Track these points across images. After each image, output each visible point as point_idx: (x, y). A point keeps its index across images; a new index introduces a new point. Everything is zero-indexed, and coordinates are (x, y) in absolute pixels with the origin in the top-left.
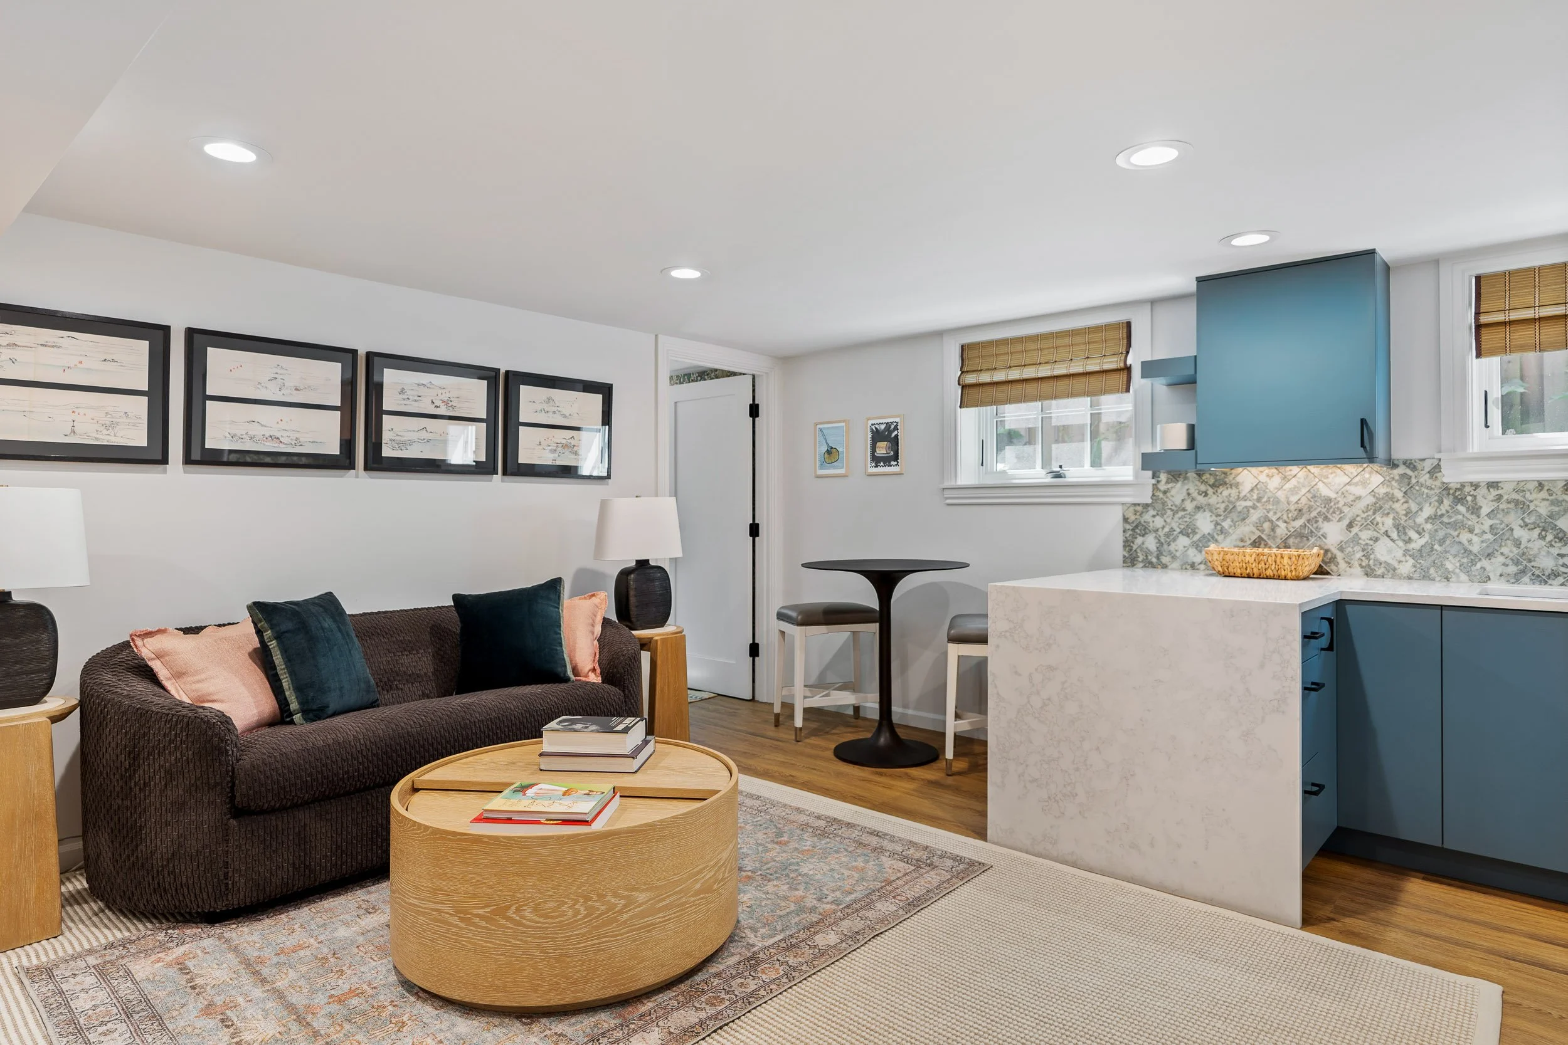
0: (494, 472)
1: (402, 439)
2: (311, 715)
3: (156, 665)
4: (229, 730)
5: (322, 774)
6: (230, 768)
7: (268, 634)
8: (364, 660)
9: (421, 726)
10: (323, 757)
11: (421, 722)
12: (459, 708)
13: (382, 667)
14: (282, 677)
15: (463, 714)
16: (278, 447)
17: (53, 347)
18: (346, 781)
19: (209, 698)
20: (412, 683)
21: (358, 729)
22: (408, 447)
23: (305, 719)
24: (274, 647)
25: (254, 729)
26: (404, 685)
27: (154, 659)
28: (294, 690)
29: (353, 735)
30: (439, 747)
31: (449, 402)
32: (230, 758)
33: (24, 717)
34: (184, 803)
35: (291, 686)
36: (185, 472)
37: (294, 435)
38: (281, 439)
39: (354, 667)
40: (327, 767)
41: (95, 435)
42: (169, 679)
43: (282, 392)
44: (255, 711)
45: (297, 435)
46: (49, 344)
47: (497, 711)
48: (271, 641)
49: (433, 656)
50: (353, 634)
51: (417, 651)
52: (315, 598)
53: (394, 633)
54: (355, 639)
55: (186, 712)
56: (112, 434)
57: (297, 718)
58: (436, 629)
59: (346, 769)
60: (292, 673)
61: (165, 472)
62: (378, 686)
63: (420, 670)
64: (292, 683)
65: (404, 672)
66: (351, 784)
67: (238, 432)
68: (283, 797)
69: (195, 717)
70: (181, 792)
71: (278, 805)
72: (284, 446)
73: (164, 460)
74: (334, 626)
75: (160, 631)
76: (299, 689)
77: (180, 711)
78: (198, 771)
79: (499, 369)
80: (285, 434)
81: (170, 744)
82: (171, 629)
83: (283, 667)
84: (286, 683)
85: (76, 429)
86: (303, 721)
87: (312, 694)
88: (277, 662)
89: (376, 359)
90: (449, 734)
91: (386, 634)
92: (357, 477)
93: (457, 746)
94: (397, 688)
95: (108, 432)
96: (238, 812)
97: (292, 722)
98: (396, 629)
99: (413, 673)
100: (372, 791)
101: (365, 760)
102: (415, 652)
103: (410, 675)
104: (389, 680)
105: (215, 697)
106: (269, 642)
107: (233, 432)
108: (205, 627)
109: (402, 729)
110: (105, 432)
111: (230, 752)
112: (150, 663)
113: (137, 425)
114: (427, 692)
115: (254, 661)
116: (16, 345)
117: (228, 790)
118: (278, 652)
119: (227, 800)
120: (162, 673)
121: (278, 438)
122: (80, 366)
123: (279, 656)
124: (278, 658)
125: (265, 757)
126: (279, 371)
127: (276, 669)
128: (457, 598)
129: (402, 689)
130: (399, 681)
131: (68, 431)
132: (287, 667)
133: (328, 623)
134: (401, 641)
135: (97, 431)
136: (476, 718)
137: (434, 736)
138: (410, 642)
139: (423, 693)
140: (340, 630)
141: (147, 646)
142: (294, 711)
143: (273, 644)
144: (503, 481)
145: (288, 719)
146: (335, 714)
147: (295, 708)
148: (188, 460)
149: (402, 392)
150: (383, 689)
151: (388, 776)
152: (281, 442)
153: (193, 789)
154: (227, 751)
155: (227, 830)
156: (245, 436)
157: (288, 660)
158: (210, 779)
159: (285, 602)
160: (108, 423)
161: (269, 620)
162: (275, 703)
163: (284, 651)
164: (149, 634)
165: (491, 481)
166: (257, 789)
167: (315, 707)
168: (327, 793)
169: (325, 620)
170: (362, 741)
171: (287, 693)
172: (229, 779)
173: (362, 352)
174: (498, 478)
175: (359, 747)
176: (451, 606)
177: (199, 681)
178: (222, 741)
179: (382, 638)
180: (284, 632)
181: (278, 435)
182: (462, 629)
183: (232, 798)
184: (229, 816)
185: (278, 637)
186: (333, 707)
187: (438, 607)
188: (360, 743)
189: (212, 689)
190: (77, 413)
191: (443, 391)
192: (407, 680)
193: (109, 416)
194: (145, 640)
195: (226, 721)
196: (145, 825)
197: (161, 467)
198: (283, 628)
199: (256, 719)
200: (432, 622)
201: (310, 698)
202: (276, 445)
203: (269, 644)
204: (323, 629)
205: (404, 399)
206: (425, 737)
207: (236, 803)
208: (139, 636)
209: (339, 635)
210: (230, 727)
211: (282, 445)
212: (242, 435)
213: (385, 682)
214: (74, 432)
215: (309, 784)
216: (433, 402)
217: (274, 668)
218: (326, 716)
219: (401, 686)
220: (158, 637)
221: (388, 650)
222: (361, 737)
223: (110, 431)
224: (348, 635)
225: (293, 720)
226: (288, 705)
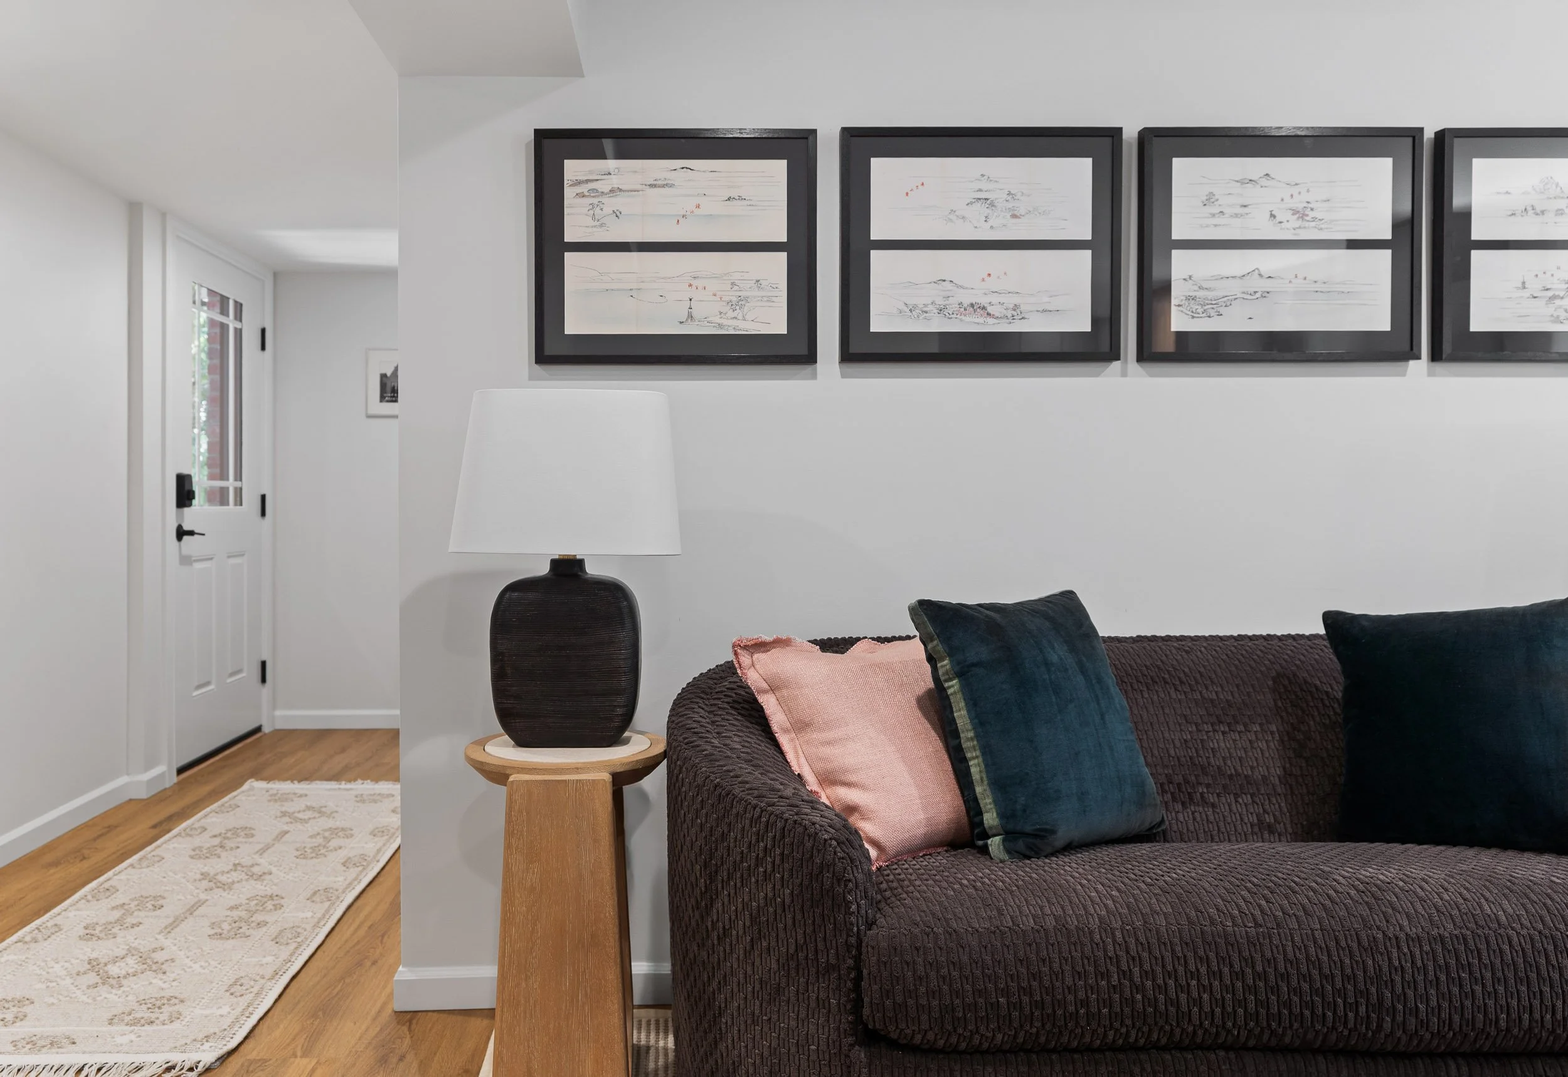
0: (1412, 353)
1: (1210, 295)
2: (1021, 845)
3: (769, 703)
4: (852, 861)
5: (1031, 996)
6: (853, 940)
7: (945, 664)
8: (1132, 737)
9: (1257, 925)
10: (1033, 957)
11: (1257, 913)
12: (1353, 892)
13: (1172, 752)
14: (968, 755)
15: (1366, 912)
16: (985, 323)
17: (663, 186)
18: (1083, 1023)
19: (843, 778)
20: (1236, 796)
21: (1109, 902)
22: (1222, 310)
23: (1008, 851)
24: (955, 693)
25: (921, 850)
26: (1218, 795)
27: (765, 692)
28: (989, 784)
29: (1100, 918)
30: (1306, 986)
31: (1308, 212)
32: (853, 919)
33: (577, 769)
34: (778, 990)
35: (984, 776)
36: (843, 376)
37: (1011, 300)
38: (990, 309)
39: (1111, 749)
40: (1040, 982)
41: (718, 320)
42: (786, 731)
43: (991, 222)
44: (921, 816)
45: (1016, 300)
46: (659, 182)
47: (1458, 920)
48: (950, 680)
49: (1282, 741)
50: (1111, 681)
51: (1245, 725)
52: (1040, 600)
53: (1197, 683)
54: (1114, 690)
55: (781, 808)
56: (740, 317)
57: (995, 844)
58: (1286, 682)
59: (1081, 995)
60: (987, 751)
61: (814, 376)
62: (1164, 792)
63: (1252, 768)
64: (987, 772)
65: (1219, 768)
66: (1094, 1032)
67: (920, 302)
68: (950, 1028)
69: (795, 822)
70: (774, 966)
71: (941, 1043)
72: (995, 321)
73: (810, 358)
74: (1070, 661)
75: (779, 643)
76: (999, 785)
77: (773, 805)
78: (800, 932)
79: (1421, 130)
80: (995, 299)
81: (757, 866)
82: (799, 640)
83: (971, 734)
84: (976, 769)
85: (695, 313)
86: (1004, 856)
87: (1022, 800)
88: (960, 723)
89: (1157, 141)
90: (1329, 956)
91: (1182, 682)
92: (1124, 374)
93: (1351, 994)
94: (1204, 801)
95: (735, 314)
96: (870, 1037)
97: (984, 851)
98: (1201, 675)
99: (1238, 774)
100: (1143, 1057)
101: (1127, 983)
102: (1241, 728)
103: (1231, 777)
104: (1187, 782)
105: (852, 778)
106: (946, 681)
107: (911, 302)
108: (858, 639)
109: (1212, 922)
110: (731, 314)
111: (854, 907)
112: (762, 699)
113: (774, 299)
114: (1269, 819)
115: (926, 715)
116: (620, 190)
117: (849, 984)
118: (962, 704)
119: (849, 1007)
120: (777, 718)
121: (984, 308)
122: (697, 212)
123: (964, 712)
124: (961, 716)
125: (917, 931)
126: (984, 185)
127: (958, 737)
128: (1332, 620)
129: (1213, 806)
130: (1208, 786)
131: (684, 316)
132: (977, 736)
133: (1058, 653)
134: (1212, 701)
135: (721, 313)
136: (1401, 928)
137: (1290, 955)
138: (1230, 706)
139: (1261, 822)
140: (1083, 671)
141: (757, 667)
142: (991, 828)
143: (953, 686)
144: (1431, 374)
145: (980, 843)
146: (1070, 848)
147: (991, 822)
148: (849, 356)
149: (1210, 199)
150: (1174, 799)
151: (1178, 1031)
152: (989, 314)
153: (793, 964)
154: (848, 904)
155: (849, 1067)
156: (930, 308)
157: (980, 722)
158: (820, 954)
159: (979, 605)
160: (734, 299)
161: (946, 640)
162: (959, 802)
163: (973, 703)
164: (761, 646)
165: (1404, 375)
166: (899, 999)
167: (1028, 829)
168: (1043, 1039)
169: (1053, 648)
170: (1118, 934)
171: (979, 789)
172: (850, 962)
173: (1130, 134)
174: (1419, 367)
175: (1110, 947)
176: (1316, 636)
177: (829, 743)
178: (839, 881)
179: (1172, 691)
180: (974, 665)
181: (983, 301)
182: (1346, 690)
183: (858, 1004)
184: (851, 1040)
185: (962, 673)
186: (1063, 835)
187: (1289, 636)
188: (1114, 941)
189: (849, 761)
190: (694, 288)
191: (1295, 191)
192: (1225, 787)
193: (736, 288)
194: (756, 656)
195: (851, 838)
196: (726, 1006)
197: (807, 369)
198: (972, 656)
199: (921, 831)
200: (1277, 667)
201: (1018, 807)
202: (981, 320)
203: (946, 685)
204: (1047, 664)
205: (1213, 215)
206: (1268, 954)
207: (865, 1017)
208: (746, 648)
209: (1080, 679)
210: (855, 854)
211: (990, 321)
212: (925, 305)
213: (1179, 785)
214: (690, 316)
215: (1004, 1012)
216: (1273, 216)
217: (956, 734)
218: (1049, 850)
219: (1212, 799)
220: (775, 652)
221: (1185, 716)
222: (1117, 924)
223: (738, 313)
224: (1100, 680)
225: (986, 846)
226: (980, 813)
